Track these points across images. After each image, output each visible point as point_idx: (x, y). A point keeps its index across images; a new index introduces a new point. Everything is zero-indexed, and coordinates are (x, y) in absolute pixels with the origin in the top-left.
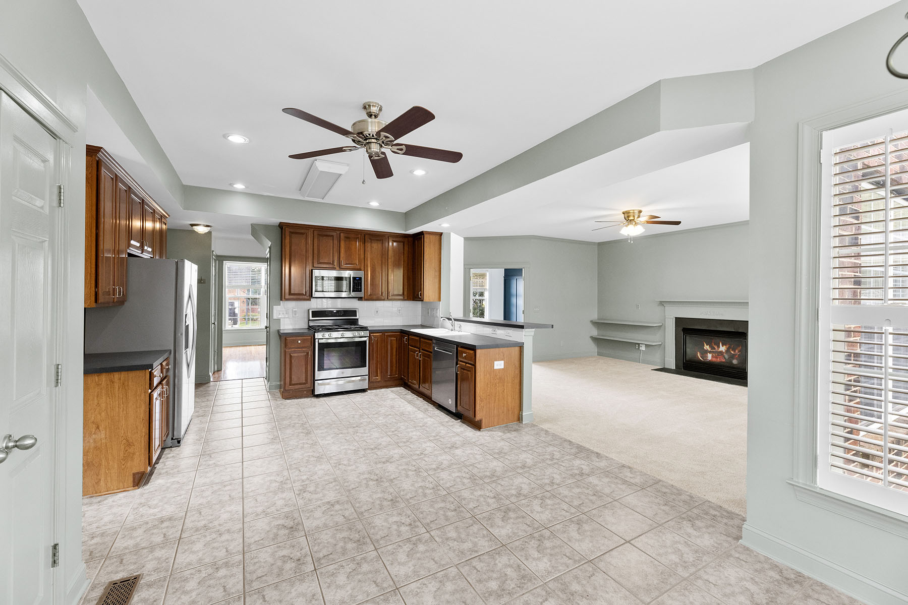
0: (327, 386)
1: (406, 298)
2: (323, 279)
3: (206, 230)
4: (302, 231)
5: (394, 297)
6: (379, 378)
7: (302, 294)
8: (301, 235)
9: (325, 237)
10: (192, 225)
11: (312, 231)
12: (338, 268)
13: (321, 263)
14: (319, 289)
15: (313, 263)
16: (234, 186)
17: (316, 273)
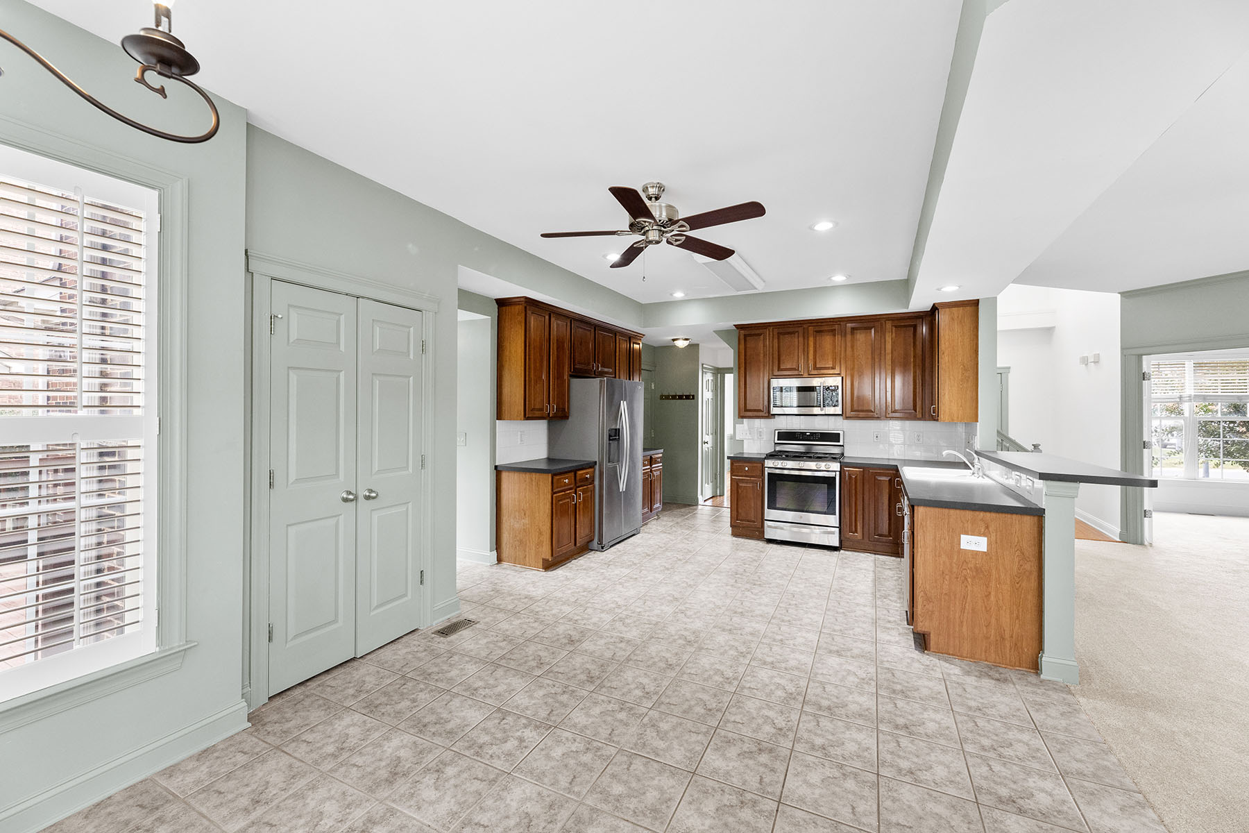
0: (778, 531)
1: (919, 415)
2: (782, 391)
3: (686, 343)
4: (758, 332)
5: (894, 415)
6: (858, 535)
7: (760, 411)
8: (756, 337)
9: (786, 336)
10: (674, 340)
11: (771, 330)
12: (806, 375)
13: (782, 370)
14: (778, 403)
15: (773, 370)
16: (674, 295)
17: (775, 383)
